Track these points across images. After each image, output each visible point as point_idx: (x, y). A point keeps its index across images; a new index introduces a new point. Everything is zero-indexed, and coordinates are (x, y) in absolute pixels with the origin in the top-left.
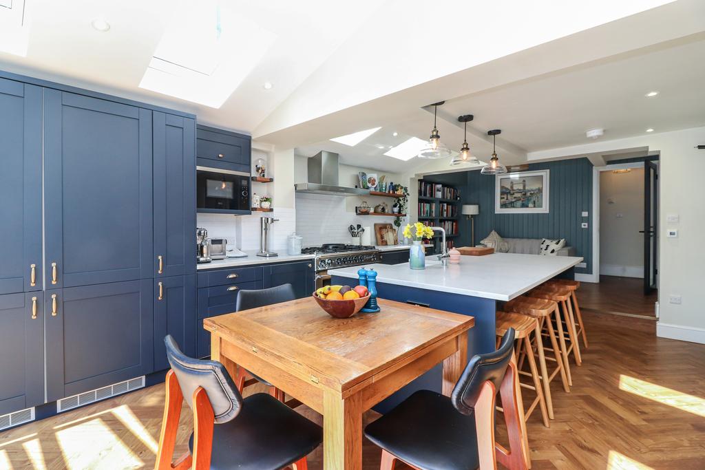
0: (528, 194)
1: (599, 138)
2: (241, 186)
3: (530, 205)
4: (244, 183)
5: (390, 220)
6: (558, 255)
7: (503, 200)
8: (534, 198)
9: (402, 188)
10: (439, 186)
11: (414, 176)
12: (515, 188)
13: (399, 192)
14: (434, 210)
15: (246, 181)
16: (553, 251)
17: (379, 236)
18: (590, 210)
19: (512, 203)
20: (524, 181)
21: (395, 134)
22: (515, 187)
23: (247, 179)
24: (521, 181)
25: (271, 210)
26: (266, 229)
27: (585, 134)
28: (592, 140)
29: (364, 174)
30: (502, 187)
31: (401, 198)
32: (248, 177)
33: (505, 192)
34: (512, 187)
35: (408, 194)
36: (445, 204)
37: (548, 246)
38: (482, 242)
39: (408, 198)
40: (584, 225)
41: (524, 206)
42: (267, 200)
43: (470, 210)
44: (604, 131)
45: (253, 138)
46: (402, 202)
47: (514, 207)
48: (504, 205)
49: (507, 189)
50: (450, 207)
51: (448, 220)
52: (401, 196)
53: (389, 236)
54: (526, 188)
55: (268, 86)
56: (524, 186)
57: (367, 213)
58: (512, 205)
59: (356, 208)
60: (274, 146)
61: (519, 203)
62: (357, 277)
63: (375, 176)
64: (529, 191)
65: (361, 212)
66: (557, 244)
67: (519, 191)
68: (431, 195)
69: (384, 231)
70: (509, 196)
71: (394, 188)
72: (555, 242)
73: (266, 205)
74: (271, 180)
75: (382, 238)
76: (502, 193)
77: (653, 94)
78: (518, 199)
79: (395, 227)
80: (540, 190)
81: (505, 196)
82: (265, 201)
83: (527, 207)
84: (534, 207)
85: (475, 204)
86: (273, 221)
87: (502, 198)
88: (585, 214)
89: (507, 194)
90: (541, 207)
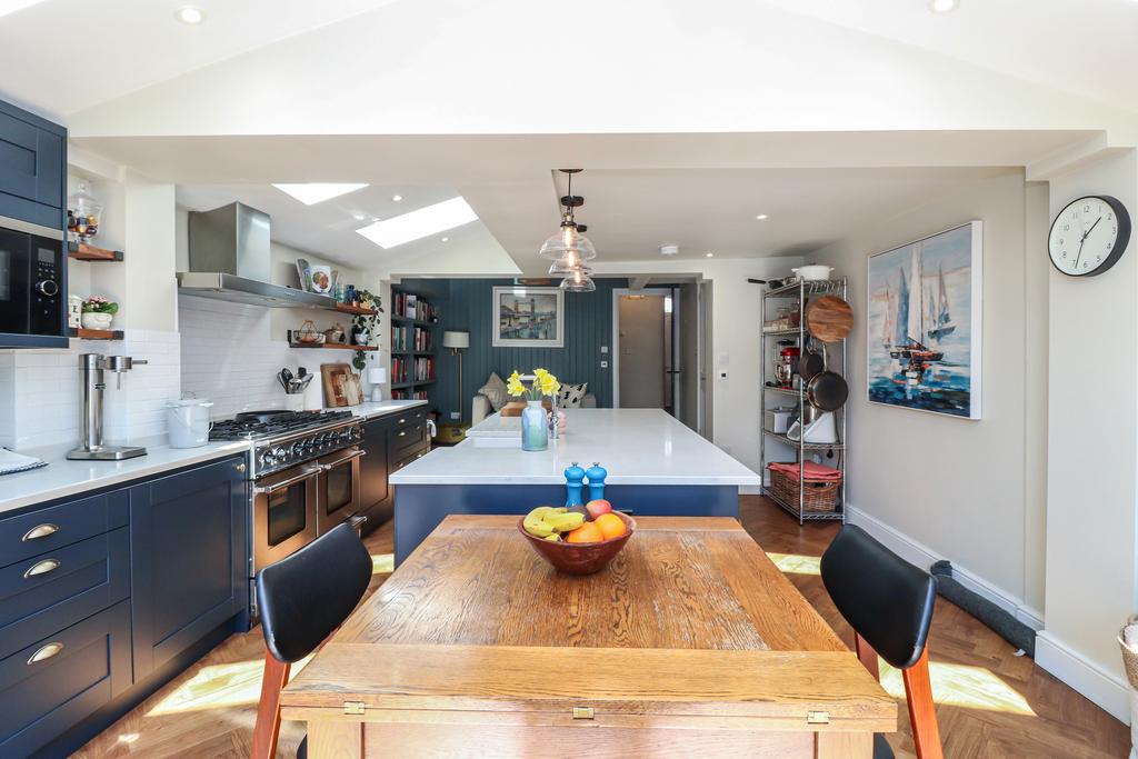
0: (538, 320)
1: (674, 256)
2: (36, 264)
3: (541, 335)
4: (46, 256)
5: (345, 356)
6: (582, 406)
7: (504, 326)
8: (545, 327)
9: (371, 297)
10: (412, 298)
11: (389, 278)
12: (520, 310)
13: (367, 305)
14: (404, 338)
15: (51, 253)
16: (575, 400)
17: (331, 389)
18: (610, 345)
19: (516, 331)
20: (533, 300)
21: (397, 198)
22: (522, 308)
23: (55, 245)
24: (529, 300)
25: (119, 335)
26: (100, 386)
27: (660, 250)
28: (666, 257)
29: (305, 264)
30: (503, 307)
31: (367, 317)
32: (60, 242)
33: (507, 315)
34: (516, 308)
35: (381, 310)
36: (419, 330)
37: (568, 393)
38: (481, 391)
39: (380, 316)
40: (604, 364)
41: (533, 336)
42: (102, 307)
43: (457, 340)
44: (680, 249)
45: (71, 134)
46: (367, 324)
47: (519, 337)
48: (505, 335)
49: (510, 310)
50: (424, 333)
51: (422, 356)
52: (368, 312)
53: (350, 389)
54: (536, 311)
55: (191, 15)
56: (533, 308)
57: (314, 344)
58: (516, 334)
59: (289, 332)
60: (122, 169)
61: (526, 332)
62: (564, 481)
63: (326, 270)
64: (538, 315)
65: (300, 342)
66: (580, 389)
67: (526, 315)
68: (401, 314)
69: (341, 379)
70: (512, 321)
71: (355, 295)
72: (576, 387)
73: (98, 321)
74: (117, 257)
75: (337, 391)
76: (503, 316)
77: (762, 217)
78: (525, 326)
79: (355, 371)
80: (553, 316)
81: (507, 321)
82: (95, 310)
83: (537, 338)
84: (546, 338)
85: (460, 331)
86: (129, 363)
87: (502, 324)
88: (604, 350)
89: (509, 317)
90: (555, 339)
